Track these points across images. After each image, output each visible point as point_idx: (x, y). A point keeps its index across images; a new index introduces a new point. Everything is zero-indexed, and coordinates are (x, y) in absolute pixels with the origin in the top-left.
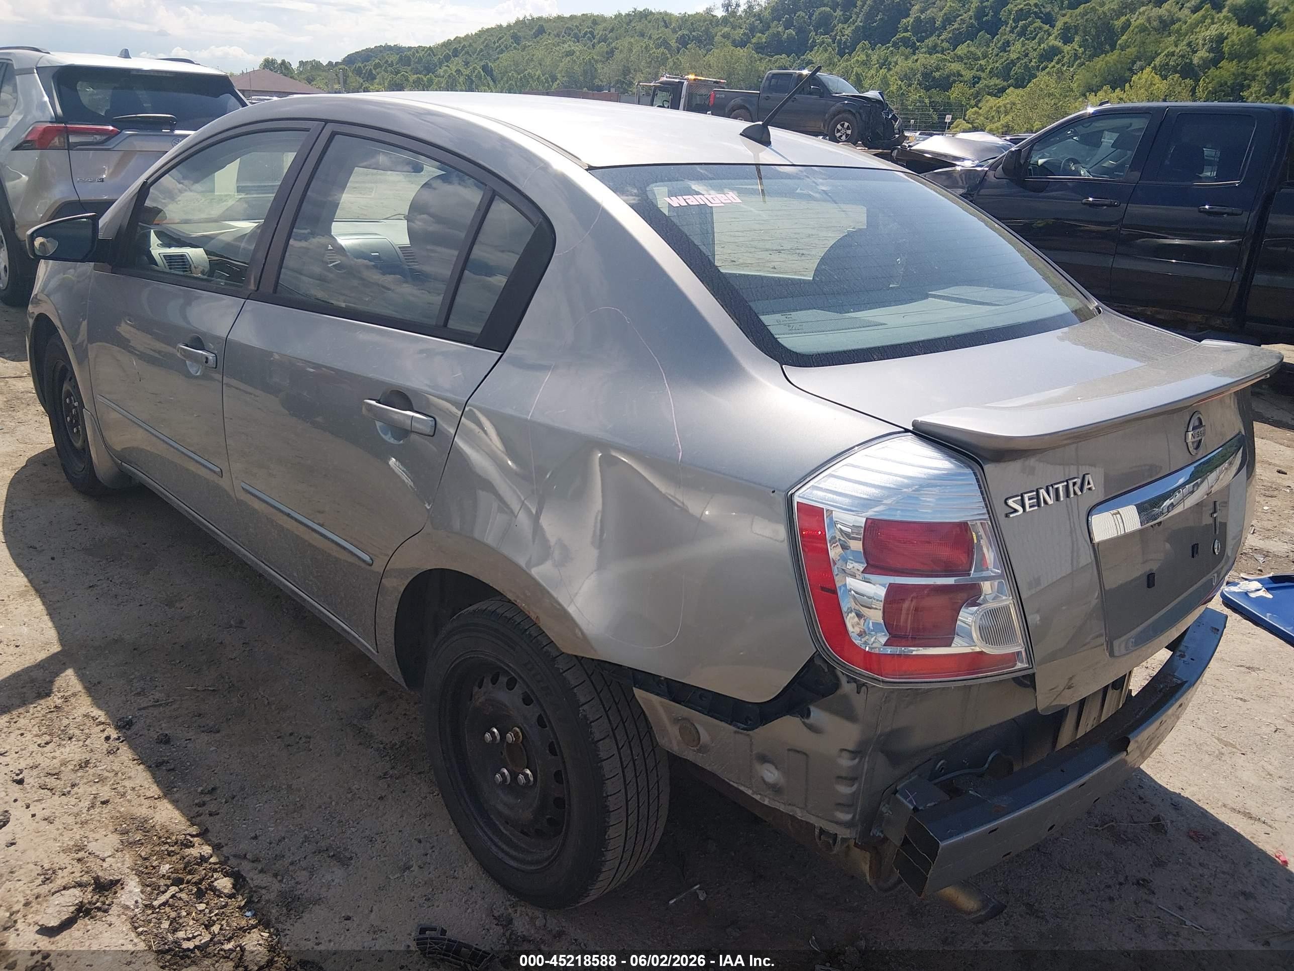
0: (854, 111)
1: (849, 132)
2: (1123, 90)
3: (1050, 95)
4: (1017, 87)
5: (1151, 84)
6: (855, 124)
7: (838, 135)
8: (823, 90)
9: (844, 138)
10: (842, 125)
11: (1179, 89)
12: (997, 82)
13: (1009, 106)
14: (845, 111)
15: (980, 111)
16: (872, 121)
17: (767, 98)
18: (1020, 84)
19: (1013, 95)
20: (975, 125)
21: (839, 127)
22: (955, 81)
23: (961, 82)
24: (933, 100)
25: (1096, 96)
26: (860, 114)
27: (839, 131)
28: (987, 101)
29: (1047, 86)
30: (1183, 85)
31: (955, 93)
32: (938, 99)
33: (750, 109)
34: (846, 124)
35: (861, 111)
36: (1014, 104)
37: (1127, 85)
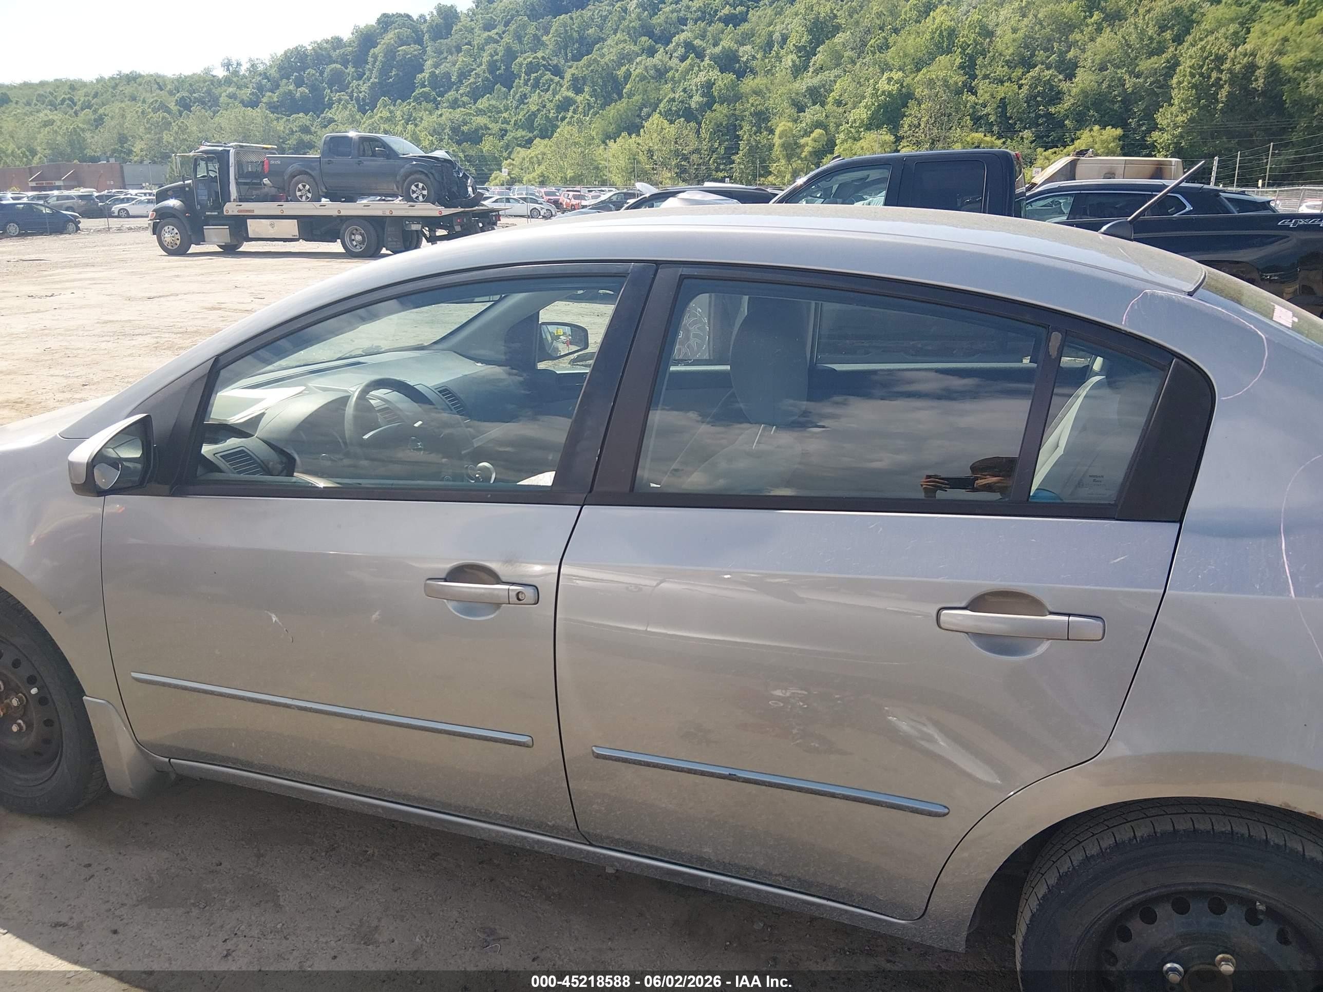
0: (425, 171)
1: (425, 192)
2: (638, 135)
3: (575, 144)
4: (543, 138)
5: (662, 128)
6: (429, 182)
7: (414, 196)
8: (389, 153)
9: (421, 198)
10: (417, 186)
11: (685, 132)
12: (524, 133)
13: (540, 156)
14: (416, 172)
15: (514, 162)
16: (445, 180)
17: (329, 162)
18: (546, 133)
19: (540, 145)
20: (512, 176)
21: (413, 187)
22: (484, 135)
23: (490, 135)
24: (466, 154)
25: (615, 142)
26: (432, 174)
27: (414, 192)
28: (518, 153)
29: (571, 135)
30: (689, 128)
31: (487, 145)
32: (472, 152)
33: (313, 174)
34: (421, 185)
35: (433, 171)
36: (544, 154)
37: (642, 130)
